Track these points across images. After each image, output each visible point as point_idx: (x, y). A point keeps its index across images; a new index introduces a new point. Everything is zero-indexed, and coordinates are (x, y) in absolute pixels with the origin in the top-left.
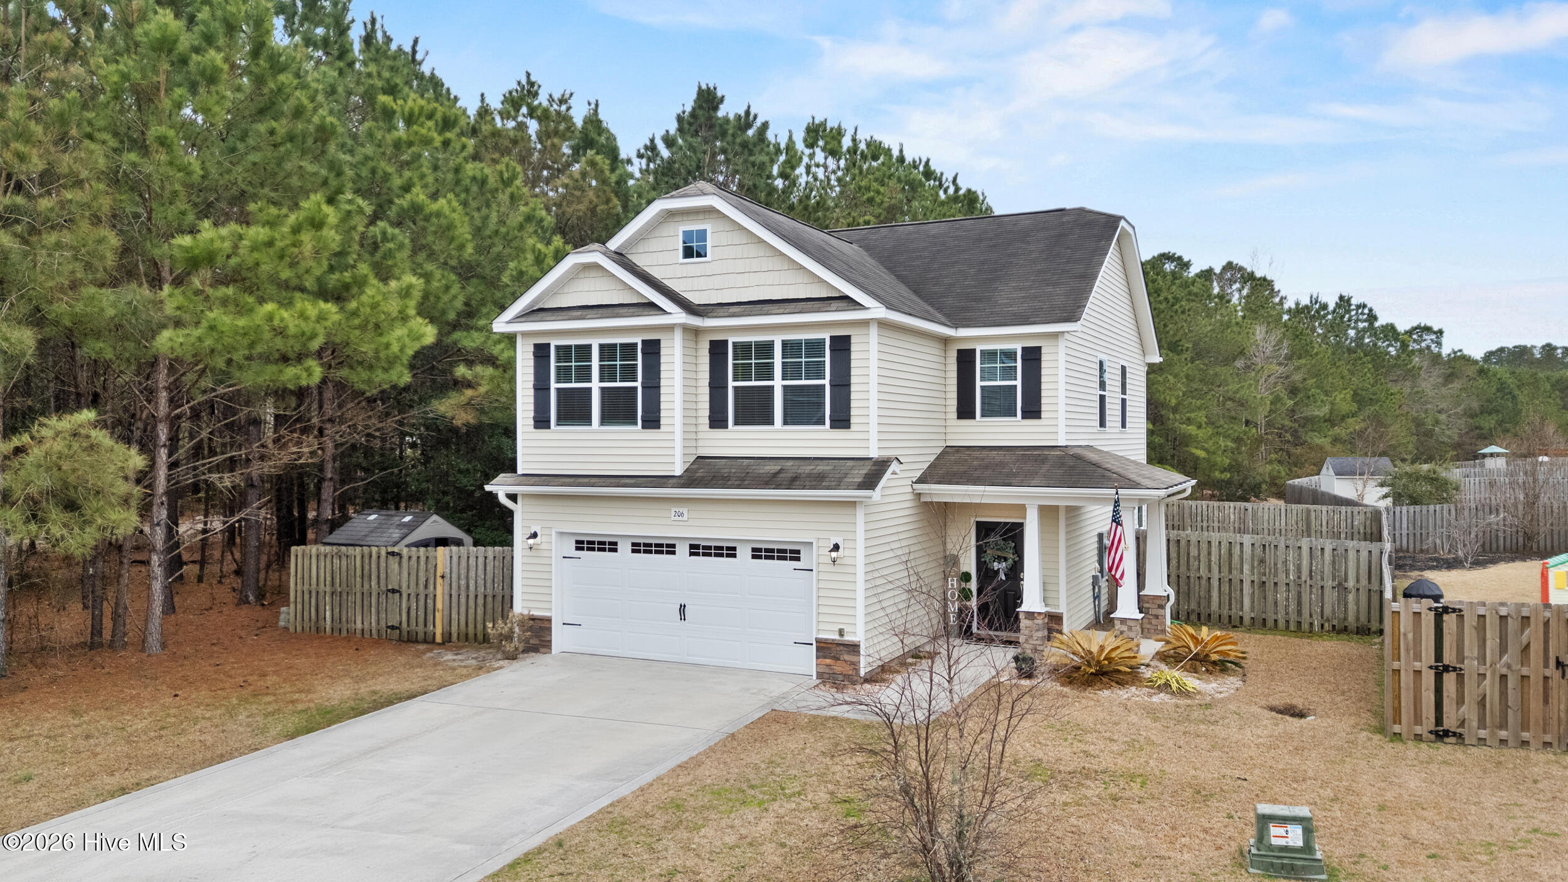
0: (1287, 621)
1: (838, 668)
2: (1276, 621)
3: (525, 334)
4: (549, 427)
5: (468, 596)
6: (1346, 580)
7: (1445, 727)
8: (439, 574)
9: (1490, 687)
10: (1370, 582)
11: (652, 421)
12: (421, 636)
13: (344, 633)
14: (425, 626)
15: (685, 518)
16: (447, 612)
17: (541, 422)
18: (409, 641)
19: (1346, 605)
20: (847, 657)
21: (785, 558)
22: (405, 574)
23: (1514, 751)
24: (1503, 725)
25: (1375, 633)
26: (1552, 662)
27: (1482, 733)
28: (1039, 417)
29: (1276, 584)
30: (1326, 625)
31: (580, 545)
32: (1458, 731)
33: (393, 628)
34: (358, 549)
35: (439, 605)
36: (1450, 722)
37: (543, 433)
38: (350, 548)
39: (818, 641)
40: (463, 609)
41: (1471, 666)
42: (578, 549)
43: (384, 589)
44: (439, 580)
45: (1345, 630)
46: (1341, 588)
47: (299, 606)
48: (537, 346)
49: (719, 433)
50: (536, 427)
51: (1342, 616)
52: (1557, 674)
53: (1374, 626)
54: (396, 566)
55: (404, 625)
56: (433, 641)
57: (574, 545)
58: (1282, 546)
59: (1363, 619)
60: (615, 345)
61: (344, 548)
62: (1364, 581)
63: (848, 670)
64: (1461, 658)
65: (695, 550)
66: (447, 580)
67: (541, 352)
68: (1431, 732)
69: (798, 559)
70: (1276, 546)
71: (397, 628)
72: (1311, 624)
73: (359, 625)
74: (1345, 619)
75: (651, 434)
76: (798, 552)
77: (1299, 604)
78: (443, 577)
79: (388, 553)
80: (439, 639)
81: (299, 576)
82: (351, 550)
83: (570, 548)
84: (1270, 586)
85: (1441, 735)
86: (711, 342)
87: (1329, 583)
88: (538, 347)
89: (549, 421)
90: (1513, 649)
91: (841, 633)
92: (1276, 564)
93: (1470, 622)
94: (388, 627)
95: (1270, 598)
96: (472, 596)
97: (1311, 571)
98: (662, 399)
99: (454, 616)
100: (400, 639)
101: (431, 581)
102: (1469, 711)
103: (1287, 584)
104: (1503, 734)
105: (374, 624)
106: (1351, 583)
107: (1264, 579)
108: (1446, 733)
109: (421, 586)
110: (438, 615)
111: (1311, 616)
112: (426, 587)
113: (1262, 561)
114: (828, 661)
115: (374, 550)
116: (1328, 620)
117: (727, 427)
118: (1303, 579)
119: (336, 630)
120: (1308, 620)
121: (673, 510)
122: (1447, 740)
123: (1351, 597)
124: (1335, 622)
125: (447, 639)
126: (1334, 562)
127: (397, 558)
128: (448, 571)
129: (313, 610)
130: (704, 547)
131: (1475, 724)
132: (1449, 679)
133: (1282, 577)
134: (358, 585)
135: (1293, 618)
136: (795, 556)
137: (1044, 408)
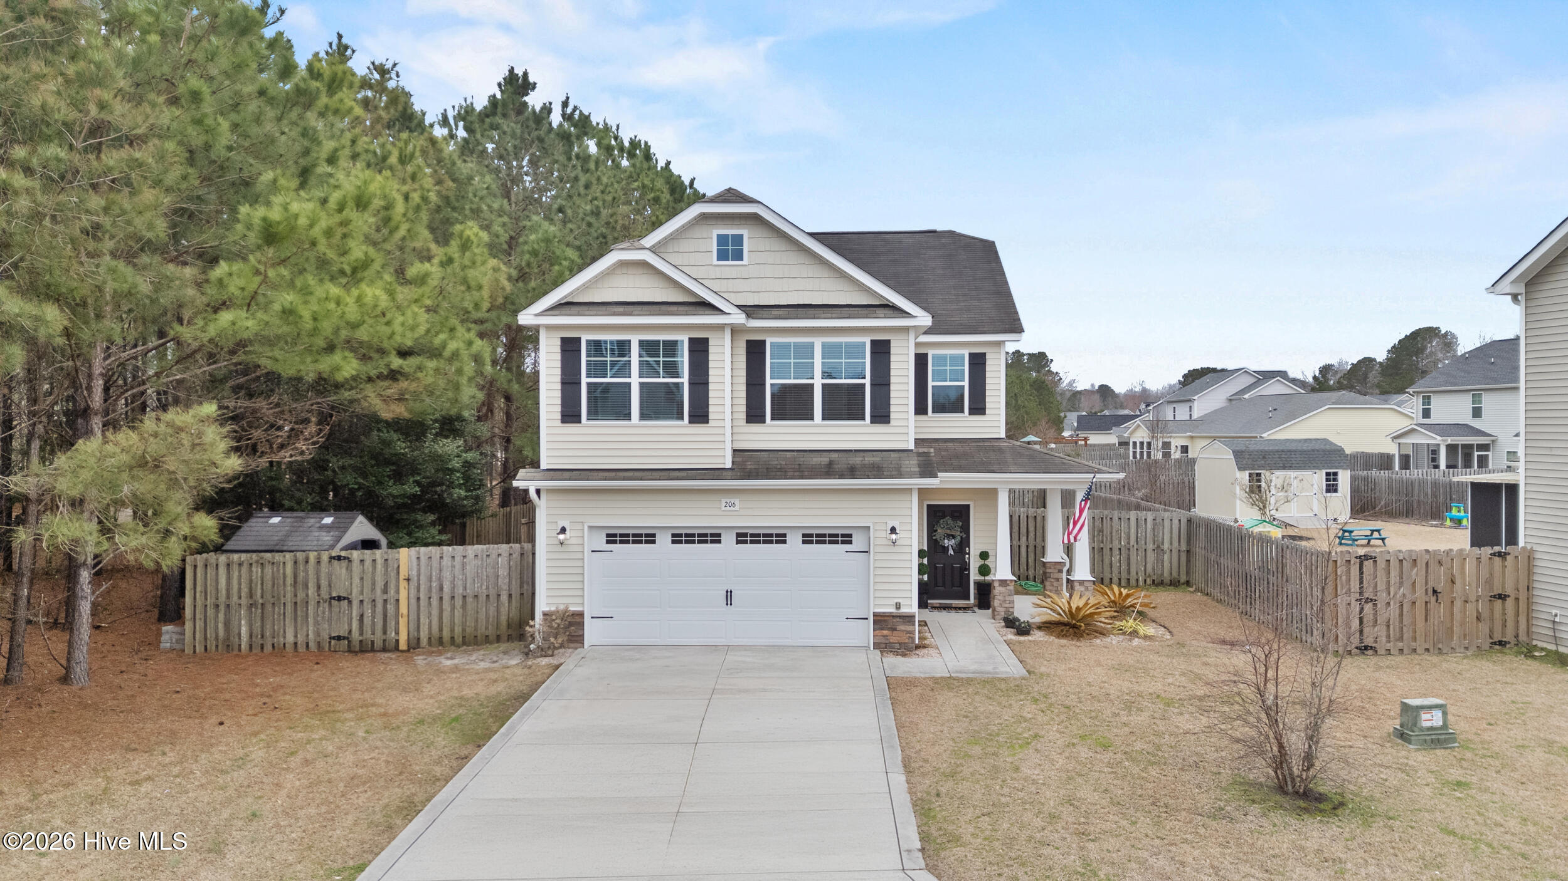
0: (1120, 579)
1: (894, 638)
2: (1111, 579)
3: (549, 328)
4: (580, 422)
5: (441, 598)
6: (1163, 544)
7: (1365, 644)
8: (402, 577)
9: (1394, 609)
10: (1179, 545)
11: (700, 415)
12: (378, 644)
13: (268, 648)
14: (385, 632)
15: (737, 508)
16: (413, 616)
17: (570, 415)
18: (363, 650)
19: (1163, 563)
20: (902, 627)
21: (837, 542)
22: (356, 581)
23: (1409, 656)
24: (1401, 639)
25: (1183, 584)
26: (1430, 592)
27: (1388, 646)
28: (984, 414)
29: (1111, 549)
30: (1148, 580)
31: (611, 539)
32: (1373, 645)
33: (339, 638)
34: (288, 555)
35: (403, 609)
36: (1369, 641)
37: (571, 428)
38: (277, 554)
39: (875, 615)
40: (435, 612)
41: (1382, 597)
42: (608, 542)
43: (327, 597)
44: (403, 584)
45: (1162, 583)
46: (1159, 549)
47: (199, 624)
48: (564, 340)
49: (755, 428)
50: (563, 421)
51: (1160, 572)
52: (1433, 599)
53: (1183, 578)
54: (344, 571)
55: (355, 634)
56: (396, 648)
57: (604, 539)
58: (1116, 518)
59: (1175, 574)
60: (659, 341)
61: (268, 555)
62: (1175, 544)
63: (904, 639)
64: (1376, 592)
65: (742, 538)
66: (414, 583)
67: (570, 347)
68: (1357, 648)
69: (850, 542)
70: (1111, 518)
71: (344, 638)
72: (1137, 580)
73: (290, 638)
74: (1162, 574)
75: (698, 429)
76: (850, 536)
77: (1129, 564)
78: (408, 580)
79: (332, 558)
80: (403, 645)
81: (199, 589)
82: (278, 557)
83: (600, 542)
84: (1106, 551)
85: (1364, 649)
86: (748, 341)
87: (1150, 546)
88: (565, 342)
89: (580, 416)
90: (1407, 584)
91: (898, 606)
92: (1111, 533)
93: (1381, 564)
94: (332, 638)
95: (1107, 561)
96: (446, 598)
97: (1137, 538)
98: (711, 395)
99: (424, 620)
100: (350, 650)
101: (392, 586)
102: (1381, 631)
103: (1120, 549)
104: (1400, 645)
105: (311, 636)
106: (1166, 546)
107: (1102, 546)
108: (1366, 648)
109: (378, 591)
110: (403, 622)
111: (1137, 574)
112: (385, 591)
113: (1101, 531)
114: (885, 632)
115: (312, 556)
116: (1149, 576)
117: (764, 422)
118: (1132, 544)
119: (257, 646)
120: (1135, 577)
121: (724, 501)
122: (1366, 652)
123: (1166, 557)
124: (1155, 577)
125: (414, 645)
126: (1154, 529)
127: (344, 563)
128: (414, 573)
129: (221, 626)
130: (752, 535)
131: (1384, 639)
132: (1368, 607)
133: (1116, 543)
134: (289, 595)
135: (1124, 575)
136: (847, 539)
137: (988, 405)
